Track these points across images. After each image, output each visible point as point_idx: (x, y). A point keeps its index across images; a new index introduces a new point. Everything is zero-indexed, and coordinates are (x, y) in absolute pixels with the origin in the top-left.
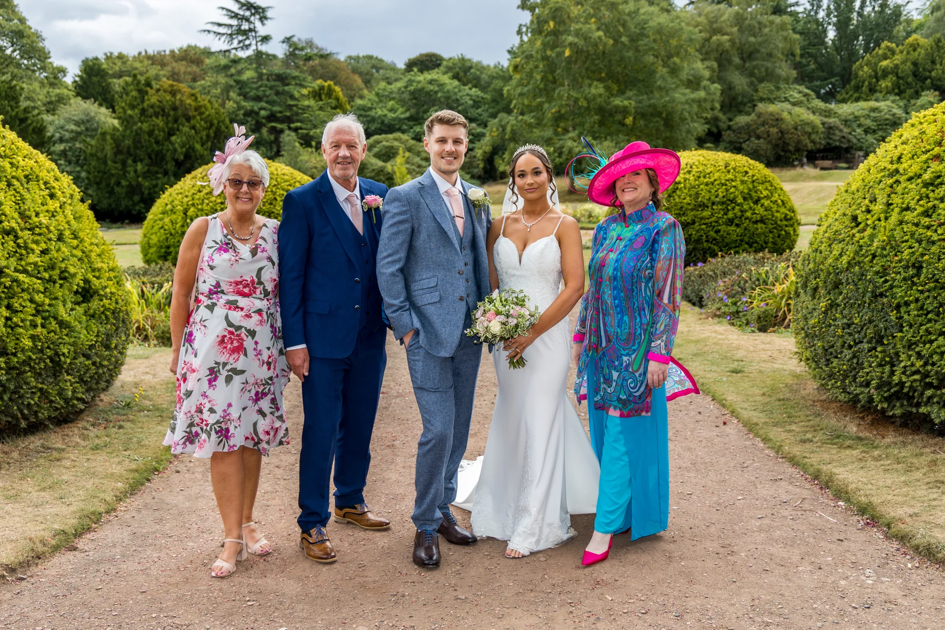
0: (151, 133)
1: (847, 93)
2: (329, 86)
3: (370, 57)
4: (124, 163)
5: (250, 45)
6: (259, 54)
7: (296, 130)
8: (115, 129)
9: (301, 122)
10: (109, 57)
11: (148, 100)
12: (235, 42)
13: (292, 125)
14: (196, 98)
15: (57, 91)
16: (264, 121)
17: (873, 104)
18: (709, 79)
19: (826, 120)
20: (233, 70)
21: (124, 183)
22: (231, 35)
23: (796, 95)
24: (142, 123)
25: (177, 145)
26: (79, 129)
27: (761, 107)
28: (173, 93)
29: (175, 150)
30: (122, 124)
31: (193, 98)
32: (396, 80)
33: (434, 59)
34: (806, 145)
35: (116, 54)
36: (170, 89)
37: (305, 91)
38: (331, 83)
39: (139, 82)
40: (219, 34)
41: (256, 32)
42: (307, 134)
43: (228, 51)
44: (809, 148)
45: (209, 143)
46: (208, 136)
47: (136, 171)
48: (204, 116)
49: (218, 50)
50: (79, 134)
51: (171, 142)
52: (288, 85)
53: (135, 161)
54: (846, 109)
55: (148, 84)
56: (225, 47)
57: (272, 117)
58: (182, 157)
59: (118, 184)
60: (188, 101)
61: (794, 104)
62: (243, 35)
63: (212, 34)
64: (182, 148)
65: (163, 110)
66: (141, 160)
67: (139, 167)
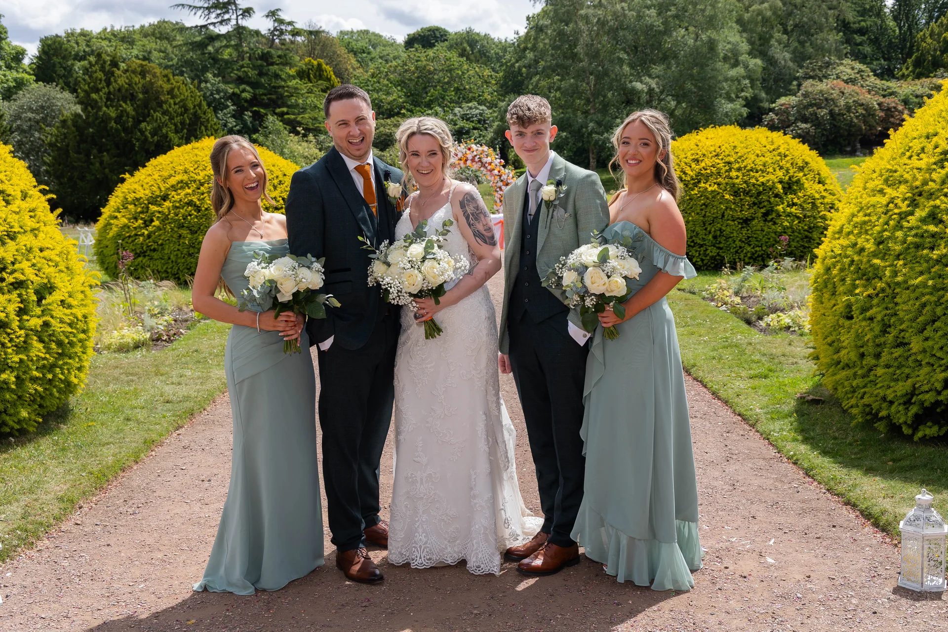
0: (118, 120)
1: (907, 69)
2: (319, 65)
3: (366, 32)
4: (88, 155)
5: (229, 20)
6: (240, 30)
7: (282, 115)
8: (77, 115)
9: (288, 107)
10: (70, 35)
11: (115, 81)
12: (213, 15)
13: (278, 110)
14: (169, 80)
15: (15, 74)
16: (246, 105)
17: (934, 80)
18: (749, 54)
19: (881, 99)
20: (210, 48)
21: (89, 177)
22: (207, 8)
23: (849, 71)
24: (107, 107)
25: (147, 133)
26: (38, 117)
27: (808, 85)
28: (143, 73)
29: (146, 139)
30: (84, 110)
31: (165, 79)
32: (395, 58)
33: (438, 35)
34: (861, 129)
35: (79, 31)
36: (139, 70)
37: (292, 72)
38: (322, 61)
39: (105, 62)
40: (195, 7)
41: (236, 5)
42: (295, 120)
43: (205, 26)
44: (864, 132)
45: (185, 131)
46: (183, 123)
47: (101, 163)
48: (178, 100)
49: (194, 25)
50: (37, 122)
51: (141, 131)
52: (272, 64)
53: (100, 151)
54: (906, 88)
55: (114, 64)
56: (201, 22)
57: (254, 101)
58: (153, 148)
59: (82, 178)
60: (161, 82)
61: (846, 82)
62: (221, 9)
63: (187, 8)
64: (153, 137)
65: (132, 95)
66: (108, 151)
67: (106, 157)
